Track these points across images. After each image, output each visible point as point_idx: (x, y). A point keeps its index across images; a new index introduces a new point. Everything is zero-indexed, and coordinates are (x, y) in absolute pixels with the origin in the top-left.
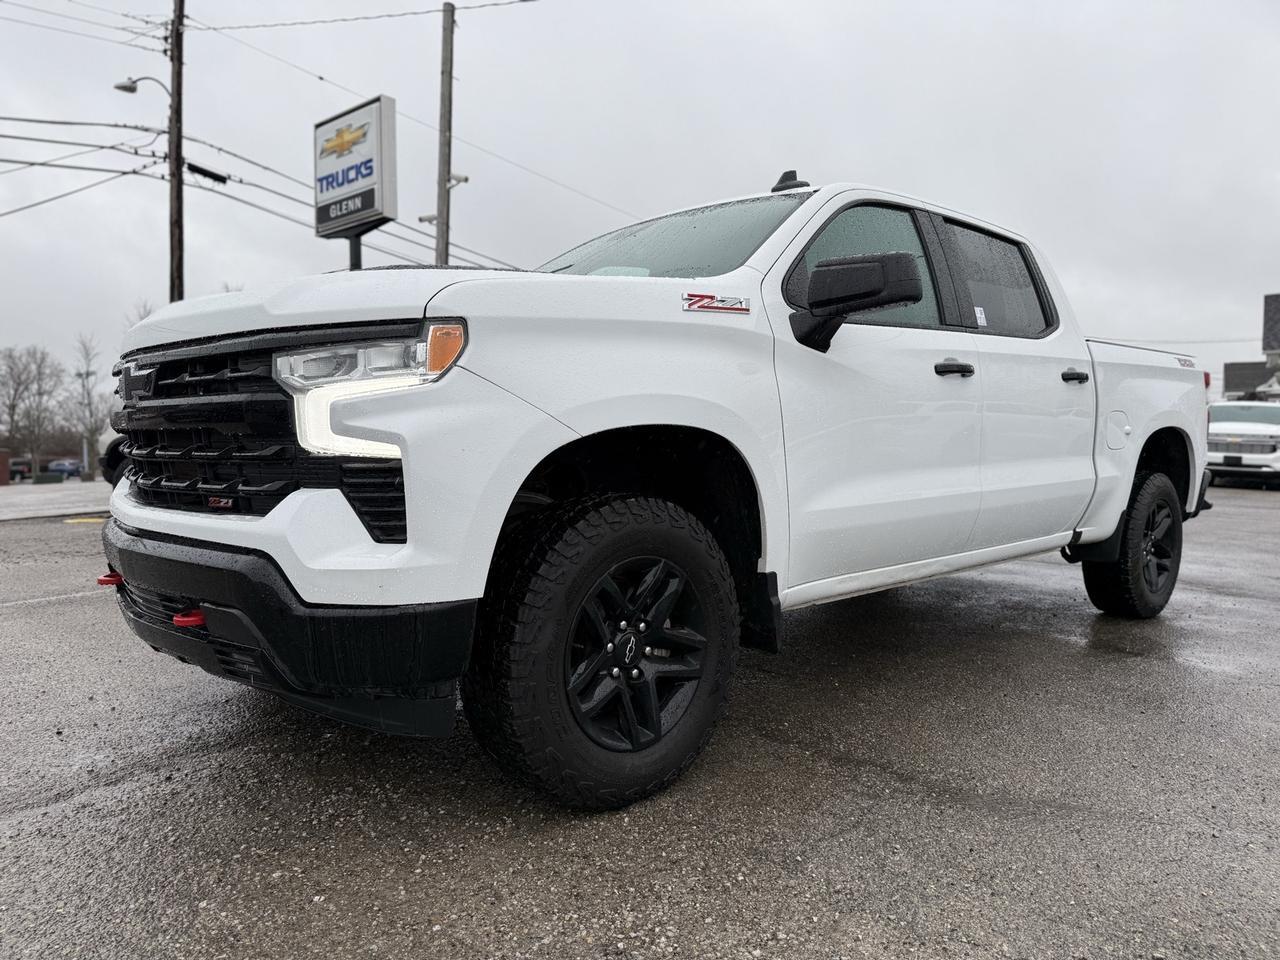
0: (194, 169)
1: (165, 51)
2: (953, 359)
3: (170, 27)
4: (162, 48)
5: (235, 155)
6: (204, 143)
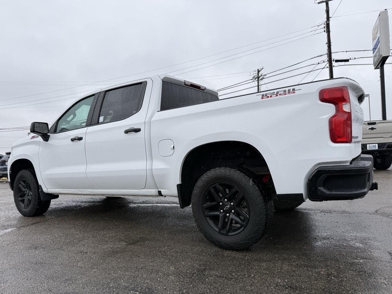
2: (78, 136)
3: (325, 23)
4: (324, 30)
6: (340, 52)
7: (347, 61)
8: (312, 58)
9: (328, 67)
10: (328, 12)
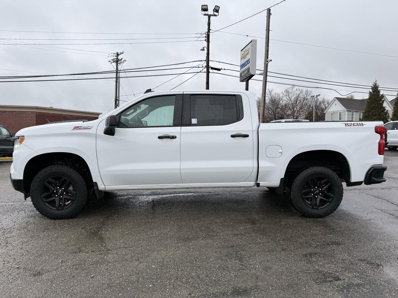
0: (212, 68)
1: (205, 40)
2: (168, 135)
3: (206, 34)
4: (205, 39)
5: (223, 63)
6: (215, 61)
7: (219, 70)
8: (194, 61)
9: (206, 72)
10: (209, 24)
